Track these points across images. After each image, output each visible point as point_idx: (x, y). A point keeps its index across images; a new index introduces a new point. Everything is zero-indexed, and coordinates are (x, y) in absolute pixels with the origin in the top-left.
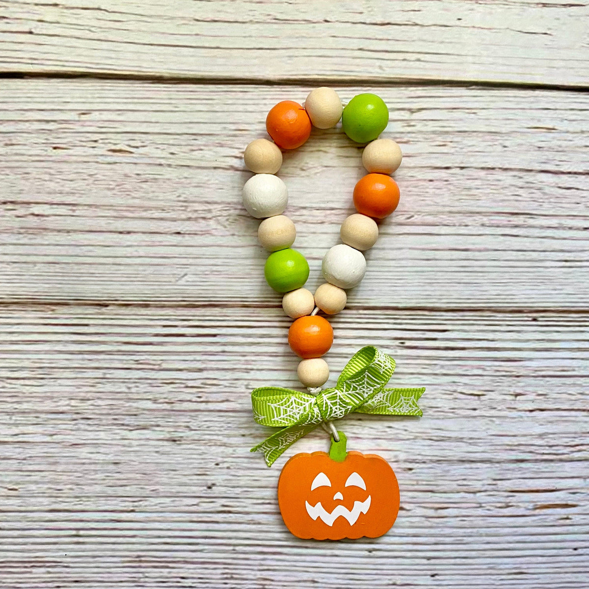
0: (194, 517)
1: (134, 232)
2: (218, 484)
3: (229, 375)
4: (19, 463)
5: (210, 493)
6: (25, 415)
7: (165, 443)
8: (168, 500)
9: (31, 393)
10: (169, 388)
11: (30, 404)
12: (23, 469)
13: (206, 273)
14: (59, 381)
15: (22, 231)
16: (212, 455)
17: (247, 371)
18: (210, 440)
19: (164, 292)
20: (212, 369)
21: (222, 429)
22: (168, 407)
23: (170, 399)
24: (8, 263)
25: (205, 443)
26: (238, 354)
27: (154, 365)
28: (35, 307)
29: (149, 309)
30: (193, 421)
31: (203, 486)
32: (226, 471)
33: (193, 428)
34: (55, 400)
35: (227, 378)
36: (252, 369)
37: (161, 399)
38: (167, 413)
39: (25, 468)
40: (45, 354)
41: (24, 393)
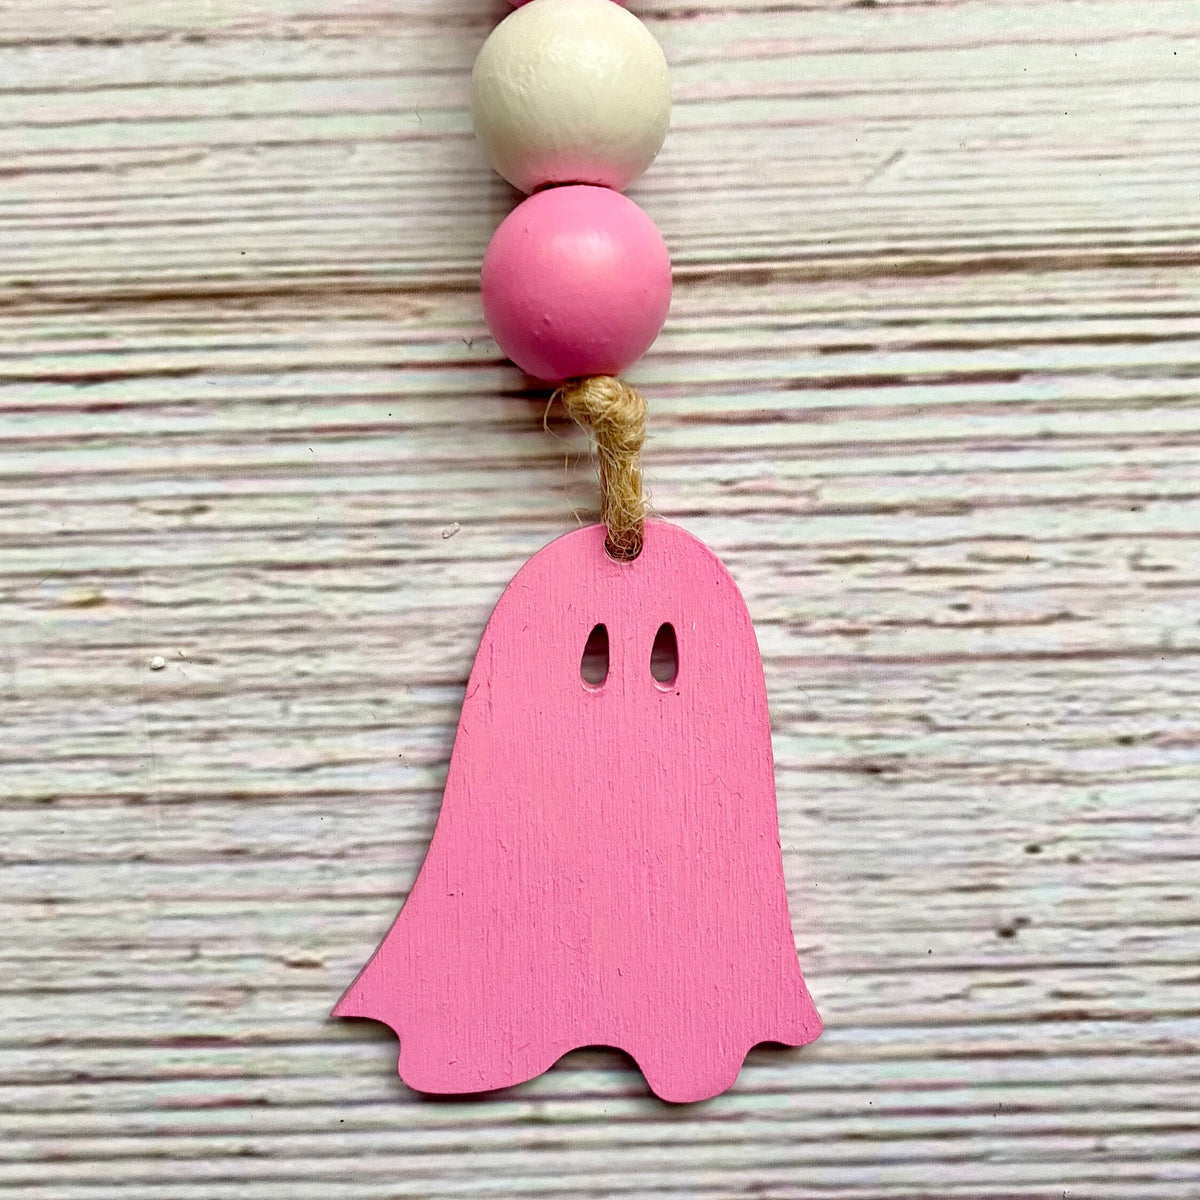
0: (955, 1039)
1: (709, 11)
2: (1037, 919)
3: (1070, 522)
4: (323, 868)
5: (1010, 953)
6: (340, 696)
7: (841, 780)
8: (858, 984)
9: (354, 616)
10: (850, 576)
11: (352, 656)
12: (339, 891)
13: (976, 144)
14: (452, 570)
15: (303, 27)
16: (1014, 816)
17: (1135, 503)
18: (1006, 763)
19: (822, 221)
20: (1005, 503)
21: (1047, 721)
22: (845, 646)
23: (853, 620)
24: (251, 148)
25: (988, 776)
26: (1103, 442)
27: (791, 495)
28: (350, 304)
29: (768, 288)
30: (942, 696)
31: (983, 929)
32: (1068, 870)
33: (942, 721)
34: (440, 637)
35: (1061, 532)
36: (1153, 497)
37: (819, 617)
38: (842, 669)
39: (343, 886)
40: (399, 473)
41: (329, 617)
